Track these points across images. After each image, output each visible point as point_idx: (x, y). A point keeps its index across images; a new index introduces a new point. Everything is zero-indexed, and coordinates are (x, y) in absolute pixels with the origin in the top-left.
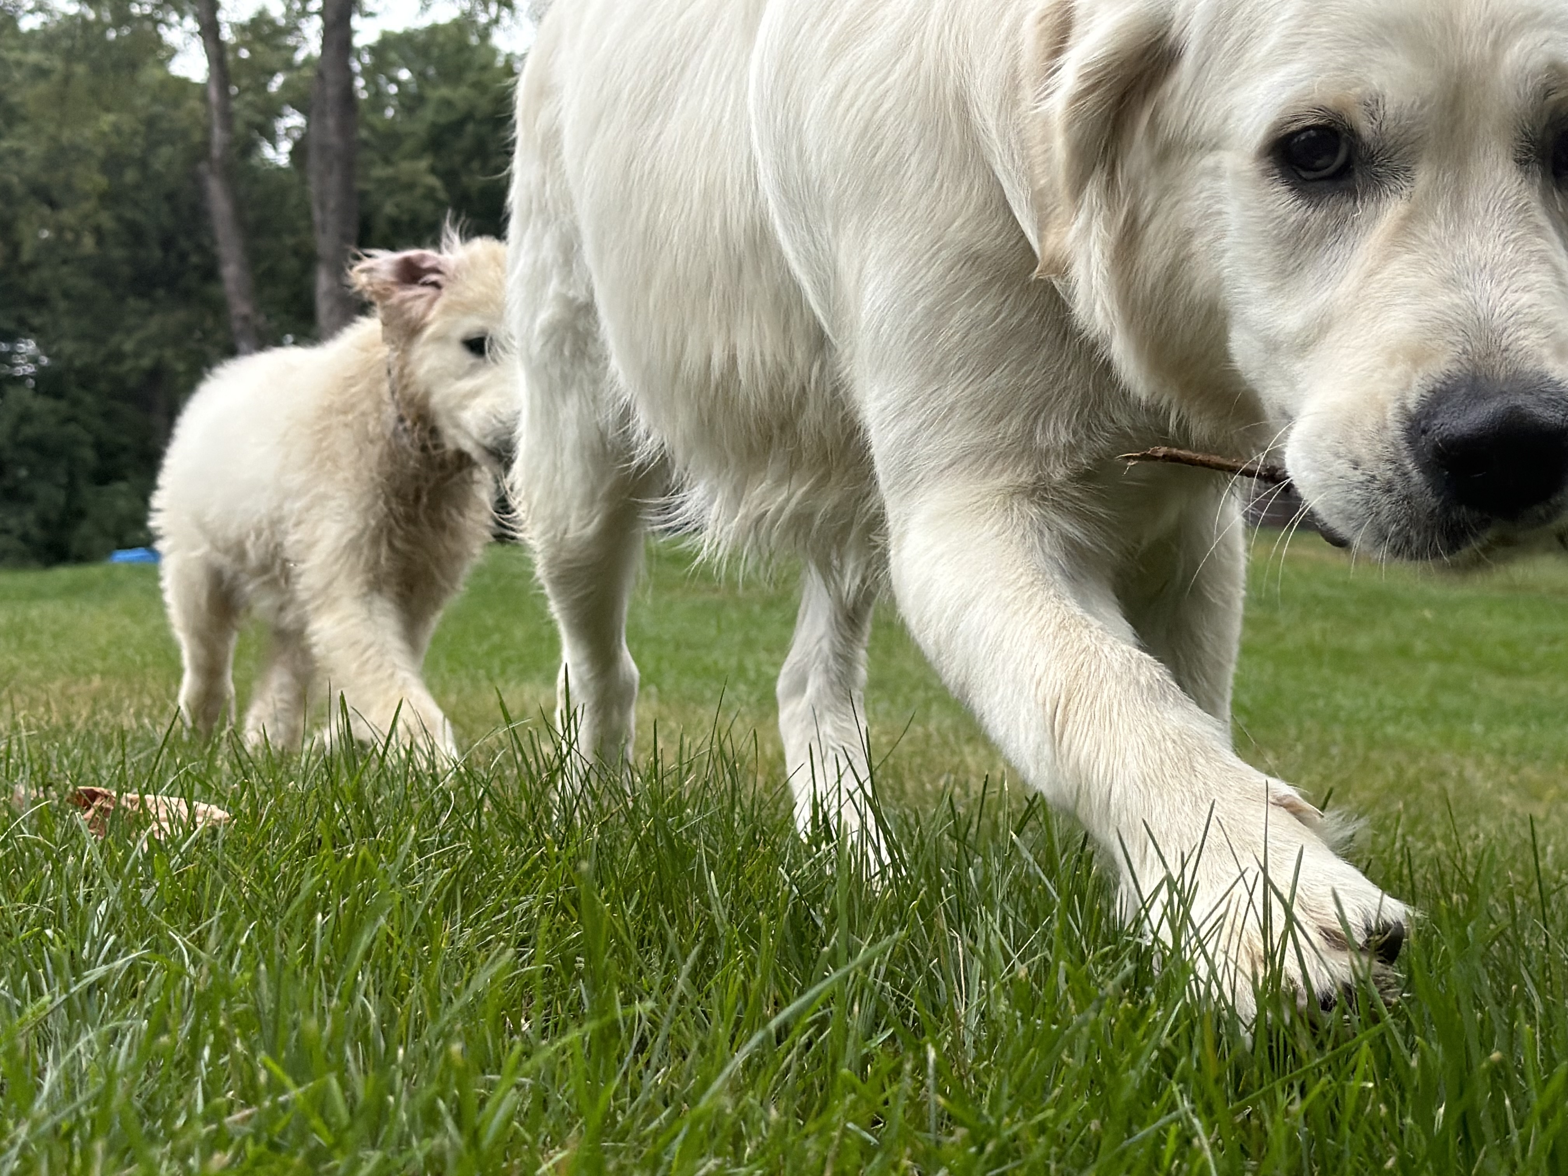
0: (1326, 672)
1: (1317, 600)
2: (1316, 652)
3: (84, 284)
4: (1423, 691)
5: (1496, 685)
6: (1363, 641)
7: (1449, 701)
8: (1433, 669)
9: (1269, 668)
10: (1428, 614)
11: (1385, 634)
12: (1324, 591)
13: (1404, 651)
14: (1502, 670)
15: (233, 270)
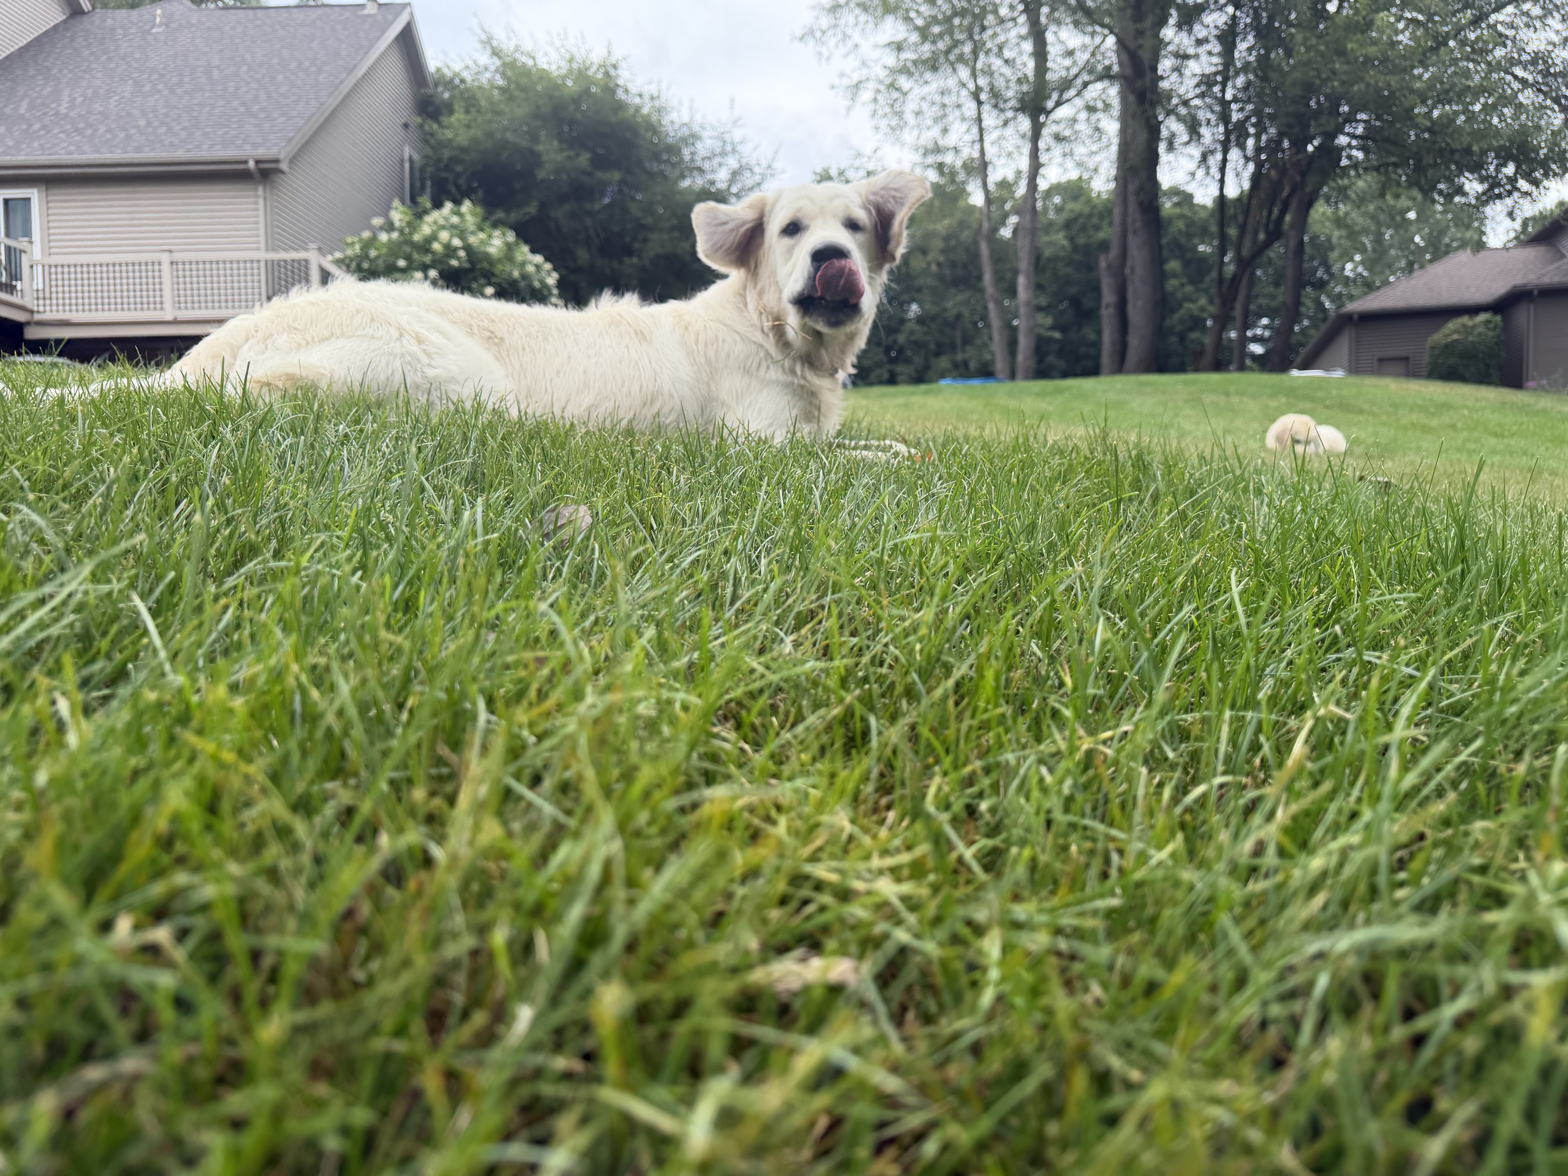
0: (1418, 433)
1: (1417, 405)
2: (1414, 426)
3: (934, 283)
4: (1460, 442)
5: (1493, 441)
6: (1434, 423)
7: (1472, 446)
8: (1465, 434)
9: (1392, 432)
10: (1466, 412)
11: (1446, 419)
12: (1420, 402)
13: (1453, 427)
14: (1496, 435)
15: (988, 277)
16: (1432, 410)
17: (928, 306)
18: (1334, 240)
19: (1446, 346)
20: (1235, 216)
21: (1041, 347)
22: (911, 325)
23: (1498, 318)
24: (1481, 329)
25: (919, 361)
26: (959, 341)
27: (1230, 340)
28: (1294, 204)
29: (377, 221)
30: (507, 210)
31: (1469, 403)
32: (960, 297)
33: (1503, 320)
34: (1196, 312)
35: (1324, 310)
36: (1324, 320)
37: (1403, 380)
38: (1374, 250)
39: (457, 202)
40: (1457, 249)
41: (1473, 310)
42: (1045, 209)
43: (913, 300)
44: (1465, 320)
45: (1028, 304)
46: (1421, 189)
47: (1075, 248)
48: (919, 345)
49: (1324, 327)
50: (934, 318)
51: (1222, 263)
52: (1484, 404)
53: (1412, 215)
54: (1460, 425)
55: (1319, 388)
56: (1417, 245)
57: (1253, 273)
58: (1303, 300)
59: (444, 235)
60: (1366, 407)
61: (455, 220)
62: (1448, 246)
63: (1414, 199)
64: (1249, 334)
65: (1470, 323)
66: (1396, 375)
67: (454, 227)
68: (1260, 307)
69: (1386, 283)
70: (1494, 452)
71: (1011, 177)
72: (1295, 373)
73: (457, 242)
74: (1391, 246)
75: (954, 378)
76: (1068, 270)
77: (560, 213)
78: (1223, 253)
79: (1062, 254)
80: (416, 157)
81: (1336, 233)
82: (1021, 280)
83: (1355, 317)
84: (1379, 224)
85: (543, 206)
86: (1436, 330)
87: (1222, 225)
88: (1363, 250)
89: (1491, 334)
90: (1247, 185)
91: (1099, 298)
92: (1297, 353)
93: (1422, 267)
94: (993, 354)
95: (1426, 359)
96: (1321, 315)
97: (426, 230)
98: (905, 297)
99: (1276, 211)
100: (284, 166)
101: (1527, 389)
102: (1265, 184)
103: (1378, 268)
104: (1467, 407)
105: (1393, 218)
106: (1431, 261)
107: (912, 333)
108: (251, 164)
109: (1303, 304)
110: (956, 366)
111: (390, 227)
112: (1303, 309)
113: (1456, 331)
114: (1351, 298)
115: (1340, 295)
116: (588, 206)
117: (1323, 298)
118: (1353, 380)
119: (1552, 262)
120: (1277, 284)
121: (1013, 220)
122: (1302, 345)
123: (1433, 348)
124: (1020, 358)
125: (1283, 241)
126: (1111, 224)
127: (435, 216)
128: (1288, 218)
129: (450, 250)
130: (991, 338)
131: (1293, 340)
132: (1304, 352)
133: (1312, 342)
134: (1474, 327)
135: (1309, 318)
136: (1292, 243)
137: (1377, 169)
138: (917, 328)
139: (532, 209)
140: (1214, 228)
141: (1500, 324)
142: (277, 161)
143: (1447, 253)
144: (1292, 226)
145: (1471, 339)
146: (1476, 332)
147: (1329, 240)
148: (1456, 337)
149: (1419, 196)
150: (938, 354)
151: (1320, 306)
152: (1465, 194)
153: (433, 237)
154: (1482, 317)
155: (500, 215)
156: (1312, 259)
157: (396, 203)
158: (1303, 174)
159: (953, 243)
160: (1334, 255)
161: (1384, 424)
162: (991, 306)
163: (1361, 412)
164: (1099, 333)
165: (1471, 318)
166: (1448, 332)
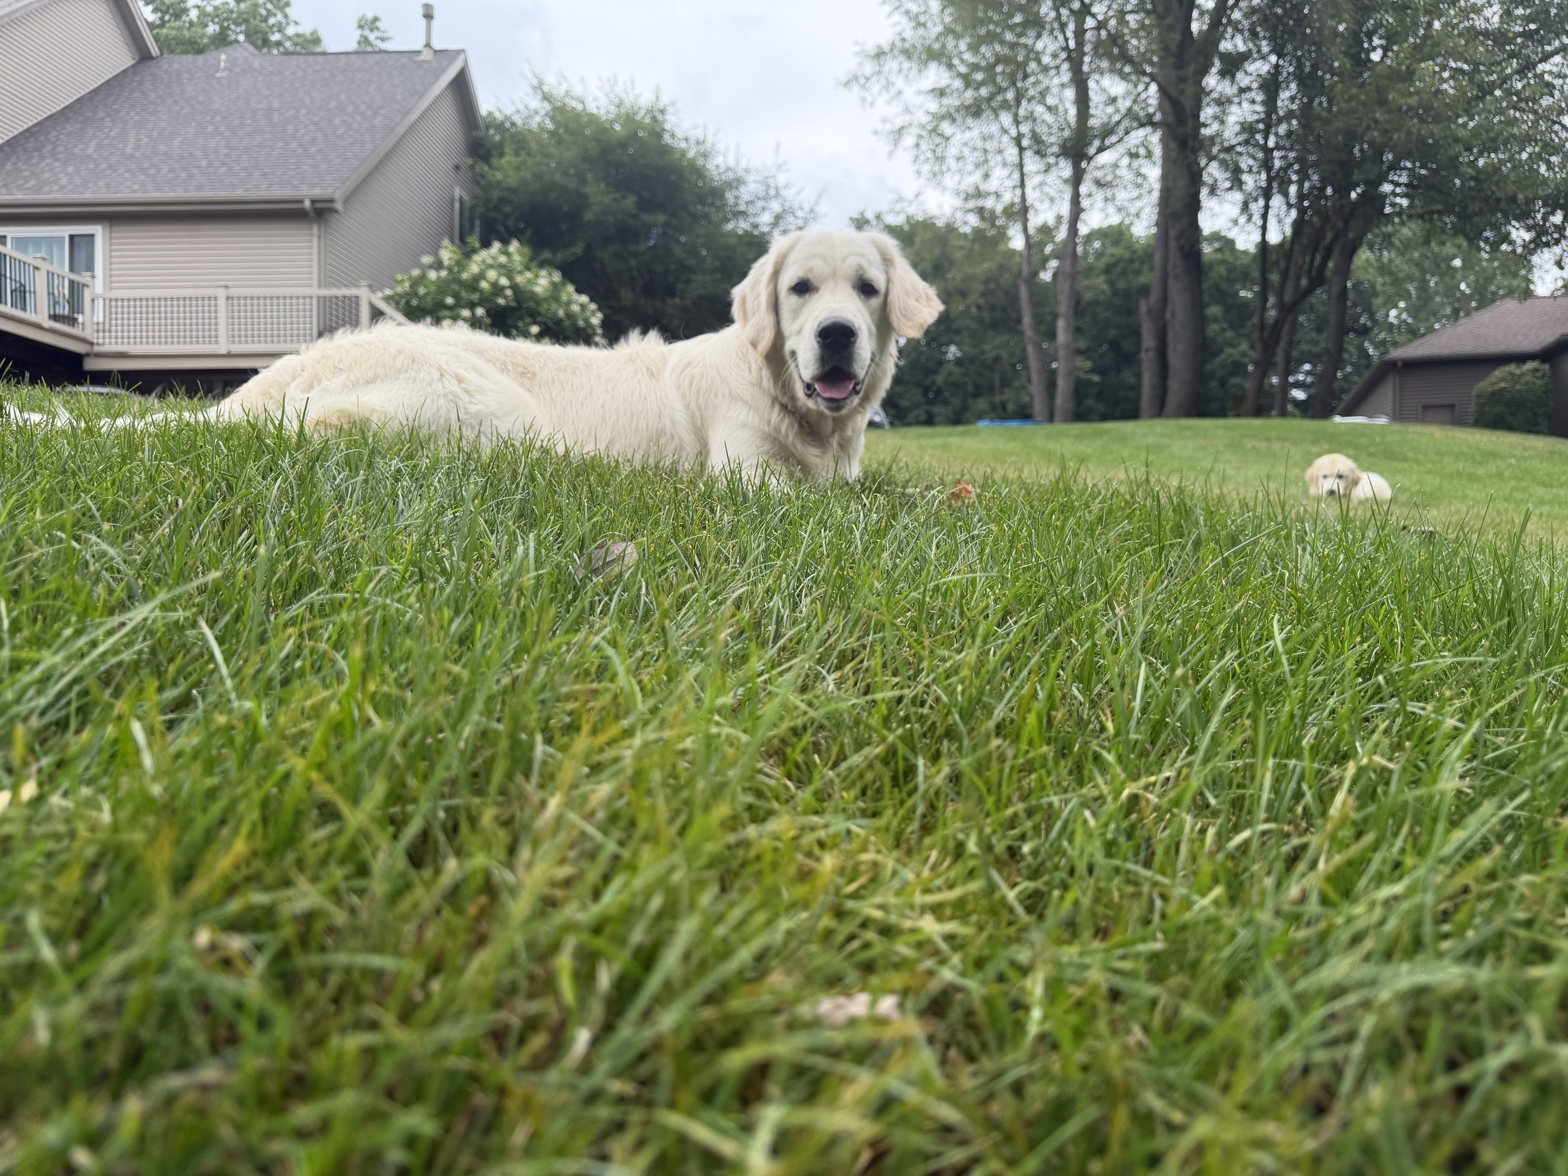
0: (1464, 482)
1: (1462, 453)
2: (1459, 474)
3: (974, 325)
4: (1507, 491)
5: (1541, 491)
6: (1481, 471)
7: (1518, 495)
8: (1513, 483)
9: (1438, 480)
10: (1513, 461)
11: (1492, 468)
12: (1466, 450)
13: (1500, 476)
14: (1544, 485)
15: (1027, 320)
16: (1478, 458)
17: (966, 348)
18: (1379, 288)
19: (1493, 394)
20: (1277, 262)
21: (1080, 389)
22: (950, 367)
23: (1546, 367)
24: (1529, 378)
25: (956, 402)
26: (997, 383)
27: (1272, 386)
28: (1337, 250)
29: (427, 259)
30: (554, 250)
31: (1517, 452)
32: (999, 340)
33: (1551, 368)
34: (1237, 357)
35: (1368, 356)
36: (1368, 366)
37: (1448, 427)
38: (1419, 297)
39: (505, 242)
40: (1503, 297)
41: (1520, 358)
42: (1086, 253)
43: (951, 342)
44: (1512, 368)
45: (1067, 346)
46: (1466, 237)
47: (1115, 292)
48: (956, 386)
49: (1367, 374)
50: (972, 360)
51: (1264, 309)
52: (1531, 453)
53: (1457, 263)
54: (1507, 474)
55: (1363, 435)
56: (1463, 292)
57: (1295, 319)
58: (1346, 346)
59: (492, 274)
60: (1410, 455)
61: (503, 259)
62: (1494, 293)
63: (1459, 247)
64: (1291, 379)
65: (1518, 372)
66: (1442, 422)
67: (501, 266)
68: (1303, 352)
69: (1431, 330)
70: (1542, 502)
71: (1051, 222)
72: (1338, 419)
73: (504, 281)
74: (1437, 293)
75: (992, 420)
76: (1107, 314)
77: (605, 254)
78: (1265, 300)
79: (1102, 298)
80: (466, 197)
81: (1380, 280)
82: (1061, 324)
83: (1400, 364)
84: (1424, 271)
85: (589, 247)
86: (1483, 378)
87: (1264, 272)
88: (1407, 297)
89: (1539, 382)
90: (1288, 231)
91: (1139, 342)
92: (1340, 399)
93: (1468, 314)
94: (1031, 396)
95: (1472, 407)
96: (1364, 362)
97: (474, 268)
98: (943, 339)
99: (1318, 258)
100: (338, 206)
102: (1307, 230)
103: (1422, 315)
104: (1514, 456)
105: (1438, 266)
106: (1477, 309)
107: (950, 374)
108: (307, 204)
109: (1347, 351)
110: (993, 407)
111: (438, 265)
112: (1346, 356)
113: (1503, 380)
114: (1395, 344)
115: (1383, 342)
116: (633, 248)
117: (1366, 344)
118: (1396, 427)
120: (1319, 330)
121: (1053, 264)
122: (1344, 391)
123: (1479, 396)
124: (1059, 401)
125: (1326, 287)
126: (1151, 269)
127: (483, 255)
128: (1331, 265)
129: (497, 289)
130: (1029, 380)
131: (1336, 386)
132: (1346, 398)
133: (1355, 389)
134: (1522, 375)
135: (1352, 364)
136: (1335, 289)
137: (1421, 217)
138: (956, 370)
139: (578, 249)
140: (1256, 274)
141: (1549, 373)
142: (332, 201)
143: (1493, 301)
144: (1335, 273)
145: (1518, 387)
146: (1523, 380)
147: (1373, 286)
148: (1503, 385)
149: (1465, 244)
150: (976, 396)
151: (1364, 352)
152: (1512, 243)
153: (481, 276)
154: (1530, 365)
155: (547, 255)
156: (1355, 305)
157: (446, 242)
158: (1346, 222)
159: (992, 286)
160: (1378, 301)
161: (1429, 472)
162: (1030, 349)
163: (1405, 459)
164: (1139, 376)
165: (1518, 366)
166: (1494, 380)
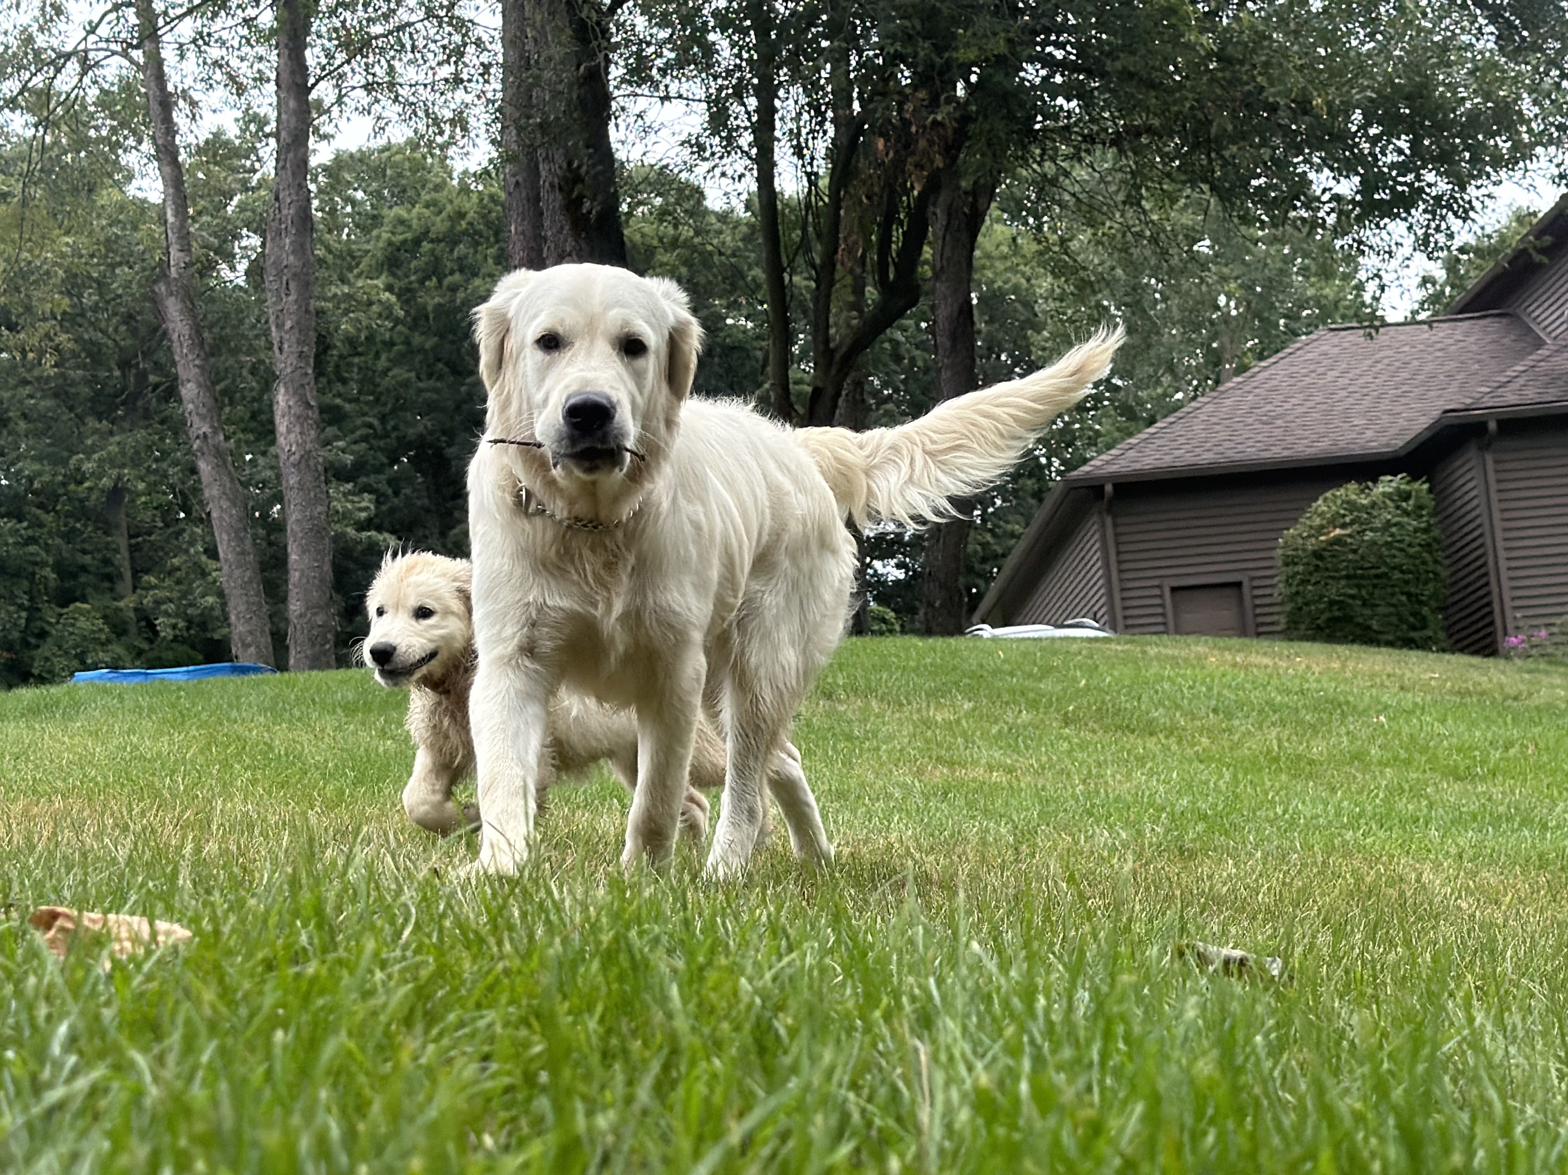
11: (1341, 740)
14: (1457, 775)
18: (1041, 306)
19: (1317, 555)
20: (804, 244)
23: (1422, 486)
24: (1388, 514)
28: (938, 215)
33: (1433, 488)
36: (1039, 495)
37: (1235, 642)
40: (1312, 324)
44: (1350, 491)
46: (1216, 188)
49: (1040, 515)
54: (1374, 753)
55: (1046, 671)
56: (1226, 318)
57: (859, 384)
60: (1159, 716)
62: (1292, 317)
63: (1204, 210)
65: (1363, 500)
66: (1218, 631)
69: (1167, 406)
72: (987, 631)
74: (1168, 318)
75: (118, 666)
78: (787, 337)
81: (1043, 287)
82: (283, 400)
83: (1110, 489)
84: (1134, 268)
86: (1294, 518)
87: (776, 267)
89: (1411, 524)
90: (822, 167)
92: (989, 578)
93: (1242, 369)
94: (221, 595)
95: (1281, 589)
96: (1031, 484)
99: (897, 234)
101: (1508, 658)
102: (863, 170)
104: (1385, 708)
105: (1164, 254)
106: (1261, 357)
113: (1333, 522)
118: (1120, 647)
119: (1520, 355)
122: (994, 558)
123: (1290, 560)
124: (296, 603)
125: (923, 304)
128: (927, 252)
131: (974, 546)
132: (998, 578)
133: (1019, 548)
134: (1374, 507)
136: (943, 312)
137: (1115, 141)
140: (757, 274)
141: (1429, 501)
143: (1292, 335)
144: (936, 276)
145: (1369, 536)
146: (1377, 524)
147: (1027, 301)
148: (1338, 531)
149: (1215, 206)
154: (1387, 485)
156: (994, 347)
158: (951, 150)
165: (1364, 487)
166: (1317, 521)
